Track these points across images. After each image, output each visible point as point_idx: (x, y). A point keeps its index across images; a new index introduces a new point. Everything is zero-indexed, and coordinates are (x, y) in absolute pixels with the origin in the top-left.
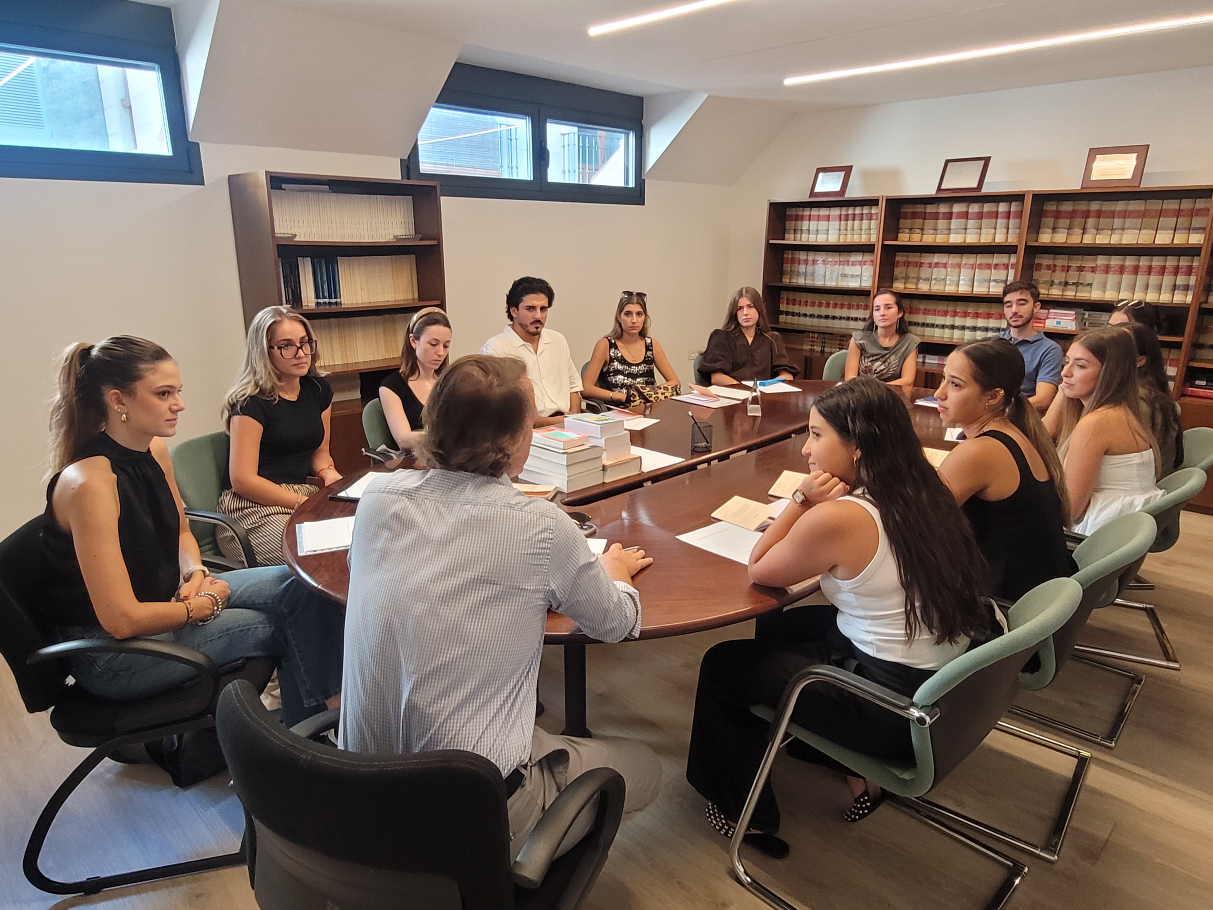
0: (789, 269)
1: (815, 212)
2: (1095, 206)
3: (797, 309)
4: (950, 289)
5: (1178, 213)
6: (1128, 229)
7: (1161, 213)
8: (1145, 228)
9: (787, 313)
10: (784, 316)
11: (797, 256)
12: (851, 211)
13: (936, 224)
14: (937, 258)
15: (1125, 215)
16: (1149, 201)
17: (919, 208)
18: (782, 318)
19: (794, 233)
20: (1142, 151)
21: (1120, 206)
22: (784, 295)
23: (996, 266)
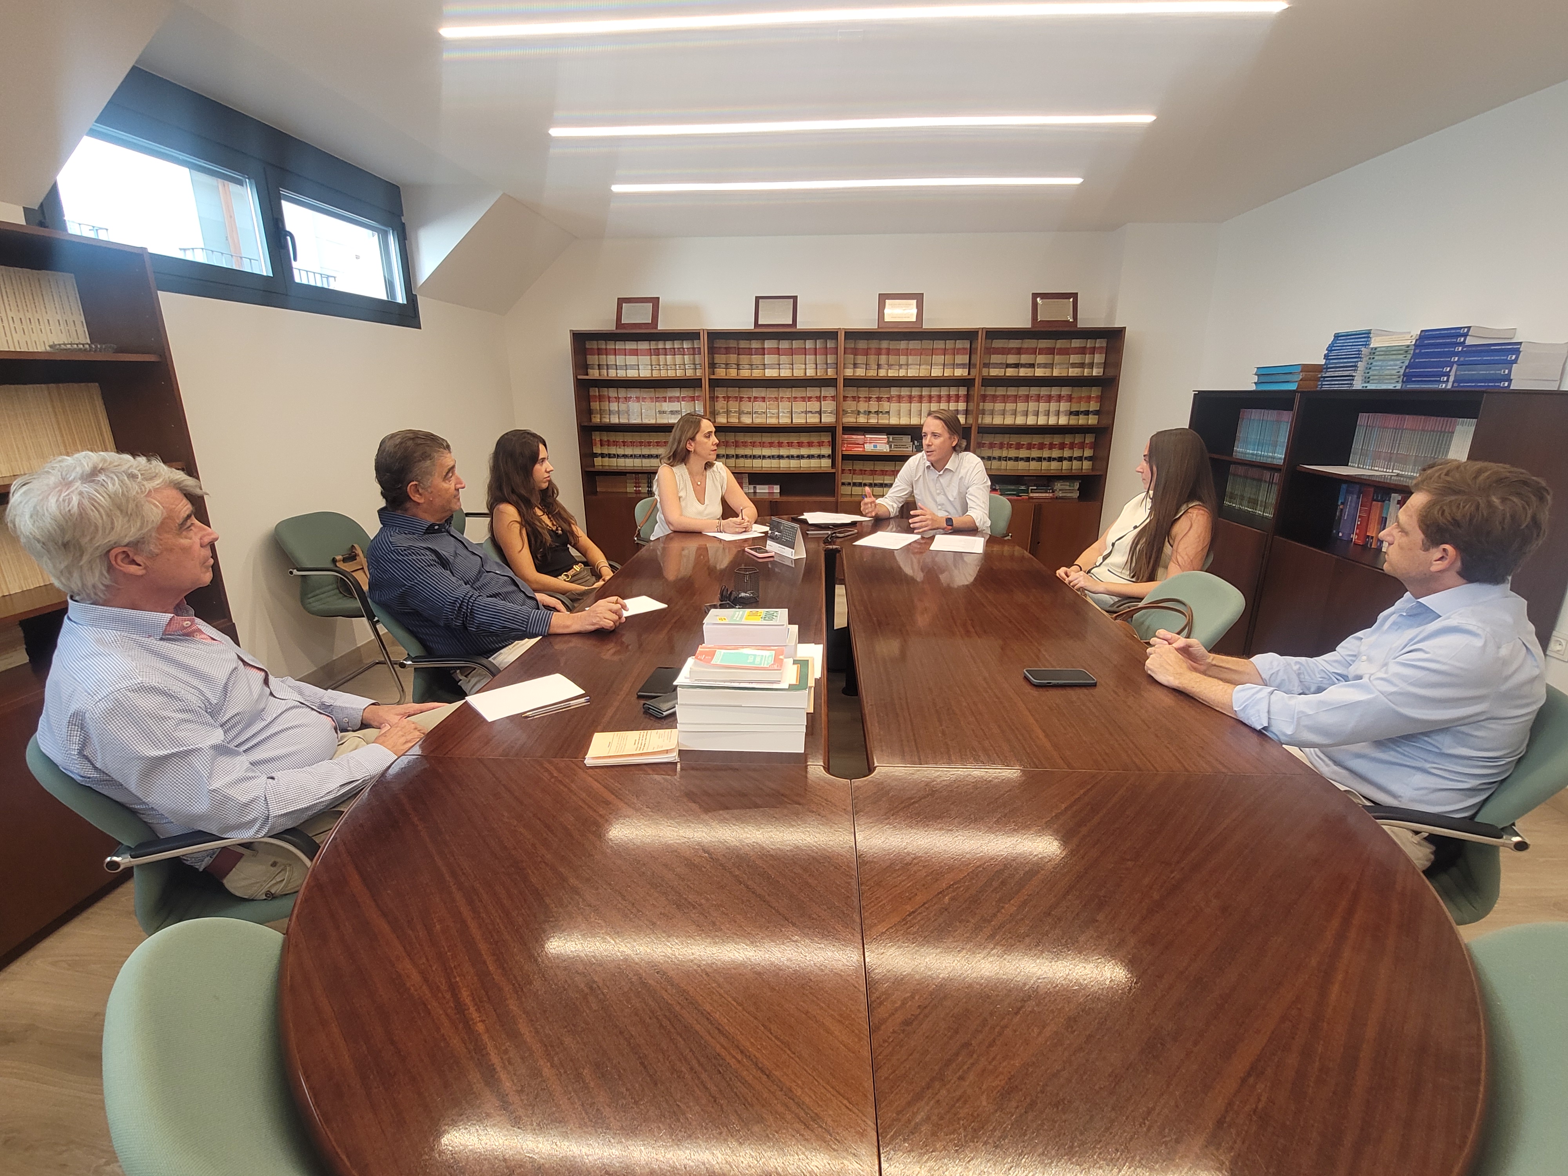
0: (598, 408)
1: (619, 345)
2: (885, 344)
3: (613, 450)
4: (772, 421)
5: (945, 352)
6: (911, 365)
7: (933, 352)
8: (923, 364)
9: (603, 456)
10: (600, 458)
11: (606, 394)
12: (661, 345)
13: (750, 359)
14: (756, 392)
15: (907, 352)
16: (923, 341)
17: (732, 344)
18: (598, 461)
19: (599, 369)
20: (919, 298)
21: (903, 345)
22: (596, 436)
23: (810, 398)
